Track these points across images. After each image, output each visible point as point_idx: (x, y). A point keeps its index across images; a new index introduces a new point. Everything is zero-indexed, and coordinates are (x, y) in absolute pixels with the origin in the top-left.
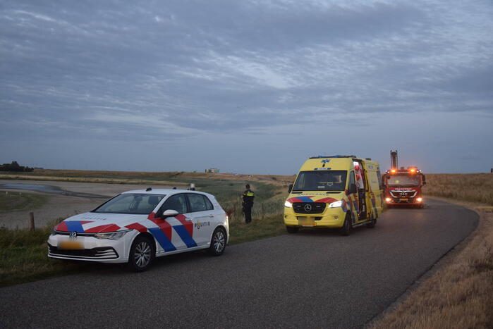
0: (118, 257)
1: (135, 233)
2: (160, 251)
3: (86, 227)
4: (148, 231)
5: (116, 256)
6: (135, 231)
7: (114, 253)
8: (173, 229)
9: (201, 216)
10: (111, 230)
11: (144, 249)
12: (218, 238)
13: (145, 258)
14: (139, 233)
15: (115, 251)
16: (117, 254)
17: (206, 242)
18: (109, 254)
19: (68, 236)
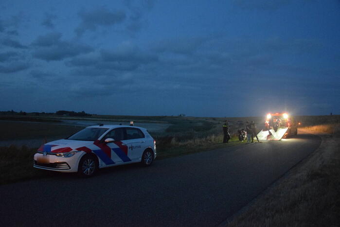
0: (70, 168)
1: (82, 153)
2: (102, 164)
3: (53, 149)
4: (93, 152)
5: (68, 168)
6: (82, 152)
7: (67, 166)
8: (112, 150)
9: (134, 142)
10: (67, 151)
11: (90, 164)
12: (147, 156)
13: (90, 169)
14: (85, 153)
15: (68, 165)
16: (69, 166)
17: (138, 159)
18: (64, 166)
19: (42, 154)
